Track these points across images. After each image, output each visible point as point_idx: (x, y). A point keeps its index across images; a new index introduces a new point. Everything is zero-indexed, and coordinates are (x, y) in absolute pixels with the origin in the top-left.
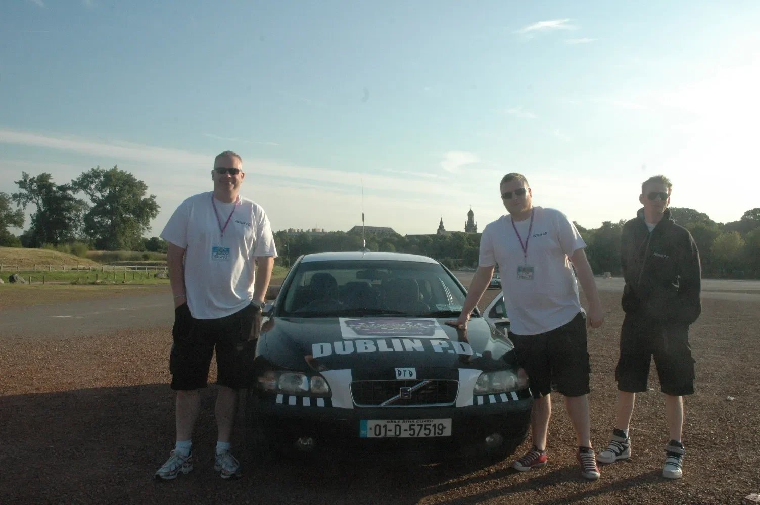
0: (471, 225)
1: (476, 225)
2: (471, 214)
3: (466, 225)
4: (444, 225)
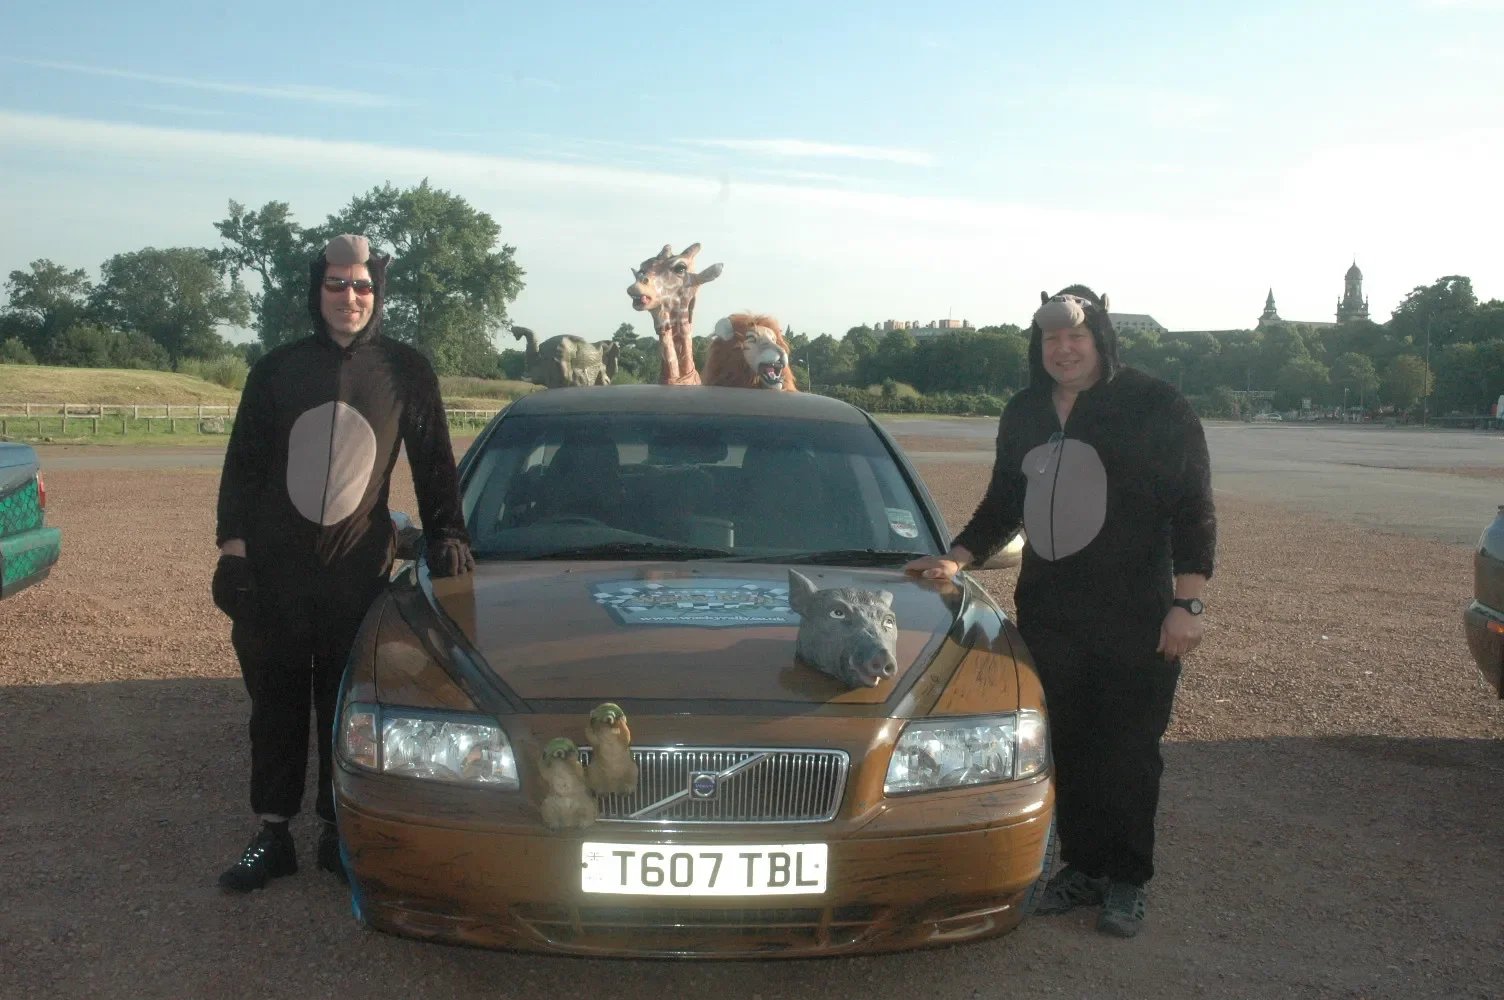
0: (1352, 304)
1: (1366, 305)
2: (1353, 277)
3: (1339, 305)
4: (1276, 305)
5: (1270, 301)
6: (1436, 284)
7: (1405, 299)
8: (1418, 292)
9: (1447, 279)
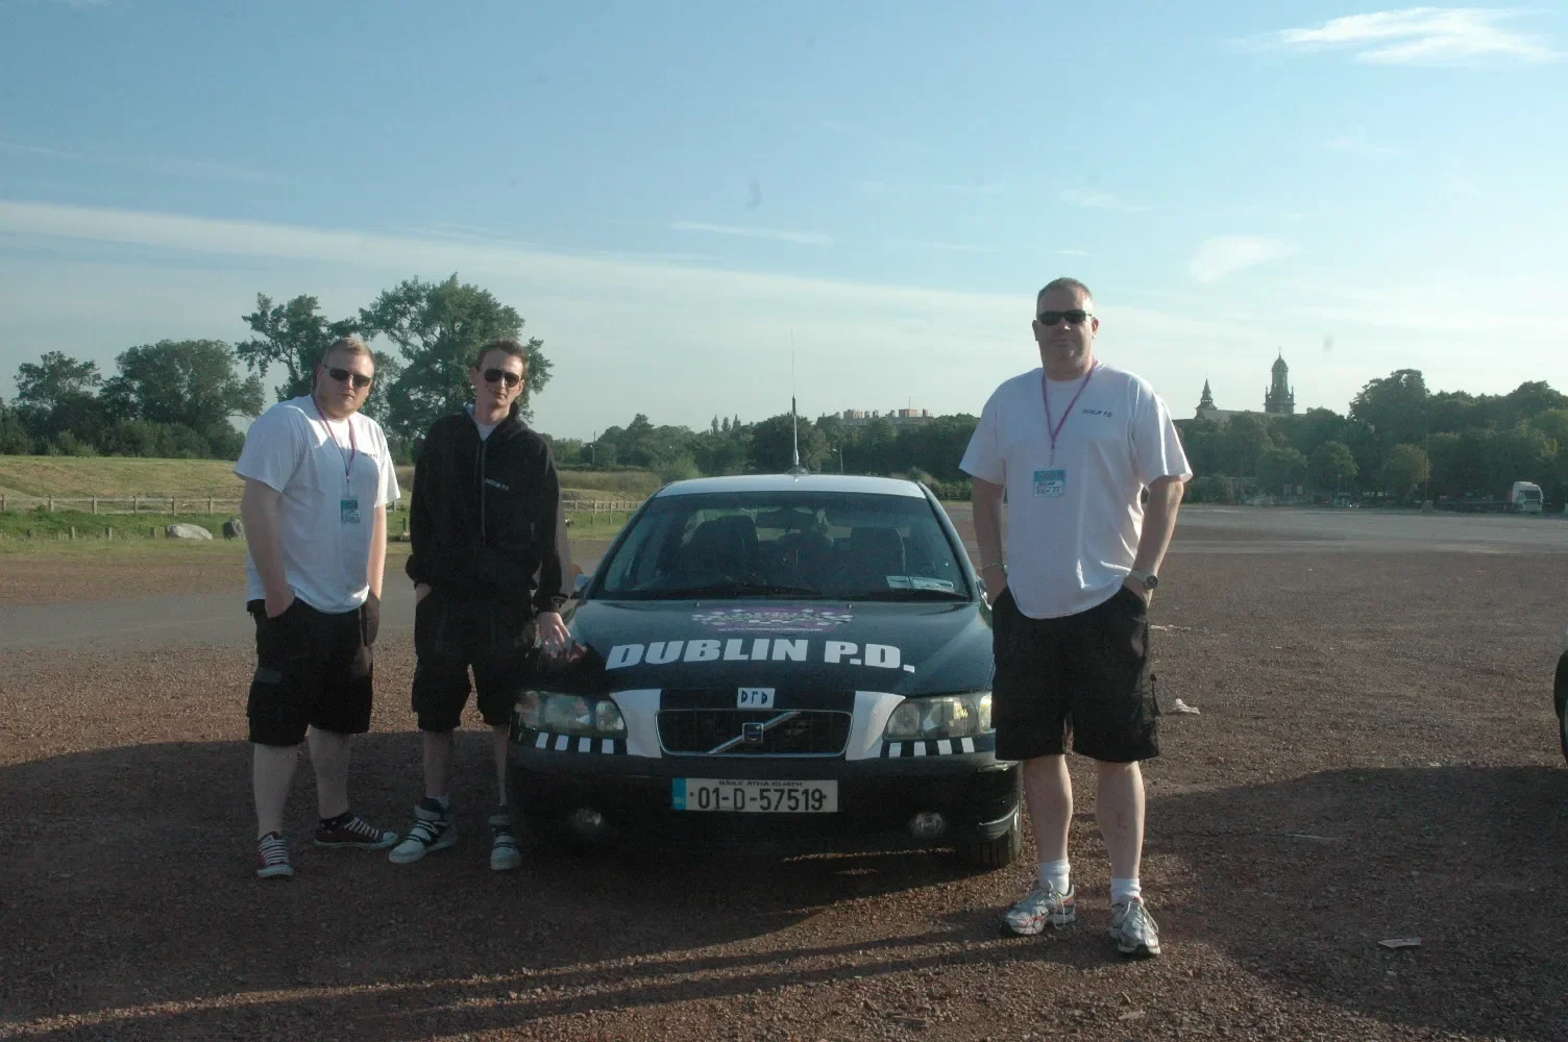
0: (1279, 396)
1: (1292, 396)
2: (1280, 369)
3: (1267, 396)
4: (1212, 395)
5: (1206, 392)
6: (1390, 377)
7: (1362, 391)
8: (1374, 385)
9: (1401, 372)
